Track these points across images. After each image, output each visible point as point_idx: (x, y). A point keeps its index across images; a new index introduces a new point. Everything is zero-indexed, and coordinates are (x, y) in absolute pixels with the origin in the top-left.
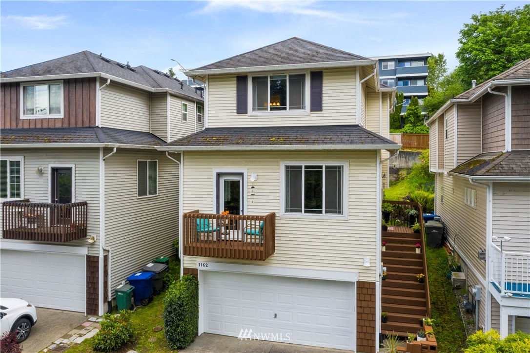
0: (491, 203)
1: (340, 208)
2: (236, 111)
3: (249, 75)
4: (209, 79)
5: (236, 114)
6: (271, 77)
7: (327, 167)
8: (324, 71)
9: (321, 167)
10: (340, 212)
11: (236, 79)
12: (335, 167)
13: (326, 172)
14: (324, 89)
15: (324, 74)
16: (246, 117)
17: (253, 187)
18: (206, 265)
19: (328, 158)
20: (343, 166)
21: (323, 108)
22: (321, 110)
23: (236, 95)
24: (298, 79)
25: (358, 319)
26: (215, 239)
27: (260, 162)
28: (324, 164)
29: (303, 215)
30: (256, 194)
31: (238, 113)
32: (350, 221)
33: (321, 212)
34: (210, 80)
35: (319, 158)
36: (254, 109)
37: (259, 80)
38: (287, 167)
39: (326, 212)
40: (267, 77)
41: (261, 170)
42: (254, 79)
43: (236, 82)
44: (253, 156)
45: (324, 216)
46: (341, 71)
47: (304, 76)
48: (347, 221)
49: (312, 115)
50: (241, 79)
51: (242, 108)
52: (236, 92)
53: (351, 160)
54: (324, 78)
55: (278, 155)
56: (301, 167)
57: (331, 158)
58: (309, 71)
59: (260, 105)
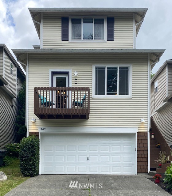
3: (69, 17)
5: (61, 41)
10: (127, 94)
11: (61, 19)
14: (115, 28)
15: (115, 19)
16: (68, 43)
17: (76, 79)
18: (44, 129)
20: (129, 67)
22: (113, 40)
23: (61, 29)
28: (118, 66)
29: (106, 96)
32: (133, 99)
33: (116, 94)
34: (44, 19)
35: (115, 62)
36: (72, 38)
37: (76, 21)
38: (96, 68)
39: (120, 94)
41: (80, 70)
42: (73, 20)
45: (118, 96)
46: (124, 18)
47: (103, 19)
48: (131, 99)
49: (108, 43)
51: (65, 37)
53: (134, 63)
56: (104, 68)
57: (122, 62)
59: (76, 36)
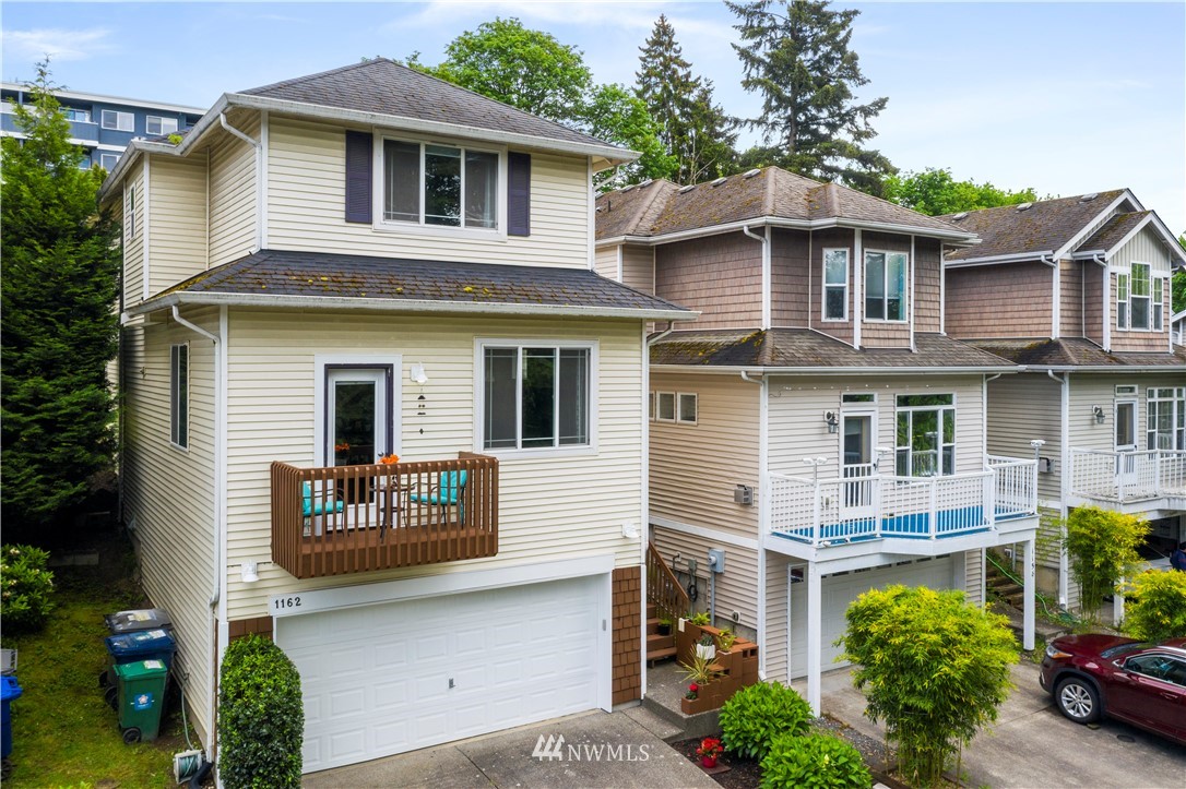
0: (766, 410)
1: (583, 433)
2: (343, 215)
3: (376, 133)
4: (270, 123)
5: (343, 222)
6: (428, 148)
7: (563, 352)
8: (533, 155)
9: (550, 351)
10: (583, 441)
11: (344, 136)
12: (574, 352)
13: (561, 359)
14: (532, 190)
15: (533, 161)
16: (368, 232)
17: (422, 398)
18: (294, 602)
19: (563, 333)
20: (589, 350)
21: (532, 231)
22: (527, 234)
23: (343, 177)
24: (483, 161)
25: (614, 643)
26: (319, 532)
27: (431, 338)
28: (557, 344)
29: (518, 452)
30: (428, 412)
31: (348, 220)
32: (601, 456)
33: (550, 443)
34: (272, 126)
35: (549, 332)
36: (387, 216)
37: (401, 151)
38: (488, 351)
39: (562, 442)
40: (417, 147)
41: (432, 359)
42: (388, 144)
43: (344, 144)
44: (413, 326)
45: (558, 451)
46: (562, 161)
47: (495, 157)
48: (595, 457)
49: (510, 243)
50: (358, 141)
51: (358, 210)
52: (343, 169)
53: (603, 337)
54: (533, 169)
55: (469, 324)
56: (513, 351)
57: (568, 332)
58: (505, 149)
59: (400, 207)
